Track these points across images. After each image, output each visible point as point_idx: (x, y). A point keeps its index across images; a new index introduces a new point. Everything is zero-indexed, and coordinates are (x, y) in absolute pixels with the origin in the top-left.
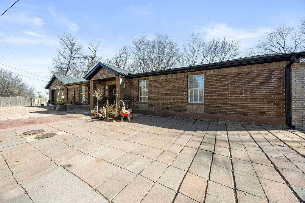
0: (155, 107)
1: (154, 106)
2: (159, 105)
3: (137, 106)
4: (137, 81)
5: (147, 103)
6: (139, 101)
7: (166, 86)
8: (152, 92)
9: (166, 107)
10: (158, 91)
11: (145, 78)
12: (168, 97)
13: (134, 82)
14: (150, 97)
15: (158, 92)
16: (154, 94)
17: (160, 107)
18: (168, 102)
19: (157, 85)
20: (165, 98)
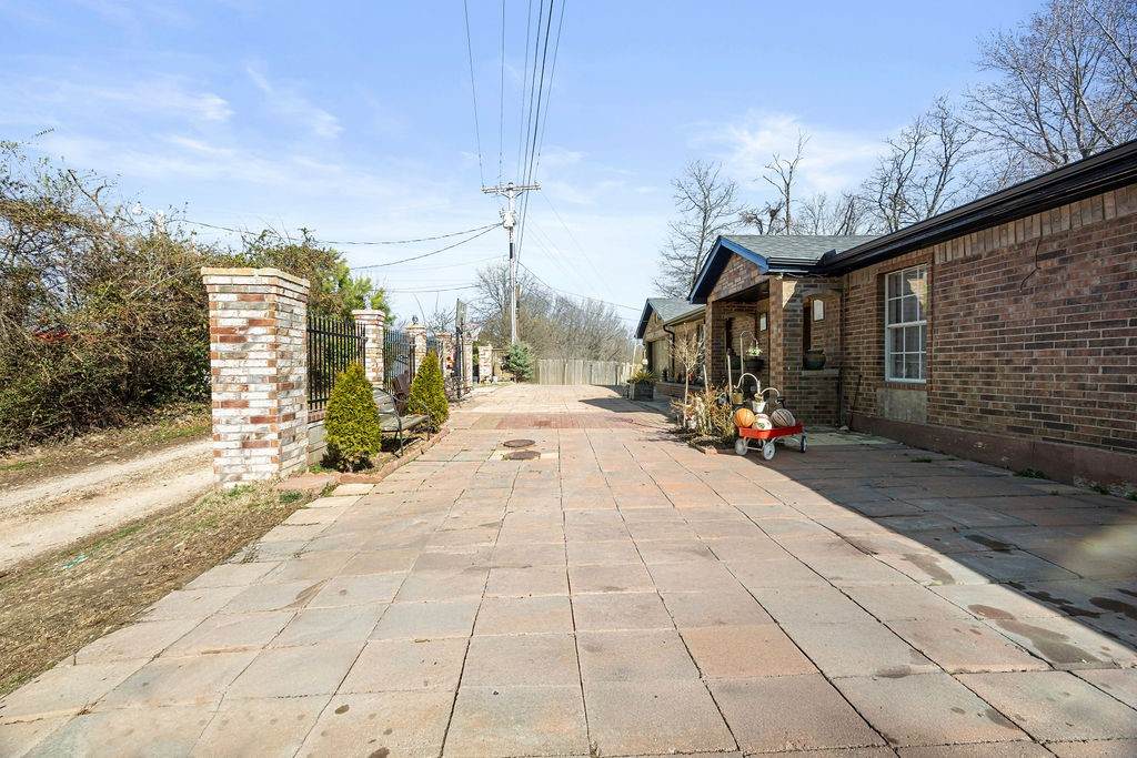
0: (971, 410)
1: (961, 403)
2: (992, 398)
3: (871, 401)
4: (872, 280)
5: (919, 387)
6: (881, 374)
7: (1046, 285)
8: (951, 330)
9: (1044, 417)
10: (991, 320)
11: (914, 255)
12: (1063, 352)
13: (856, 287)
14: (941, 357)
15: (990, 326)
16: (960, 336)
17: (1001, 413)
18: (1064, 386)
19: (983, 285)
20: (1035, 362)
